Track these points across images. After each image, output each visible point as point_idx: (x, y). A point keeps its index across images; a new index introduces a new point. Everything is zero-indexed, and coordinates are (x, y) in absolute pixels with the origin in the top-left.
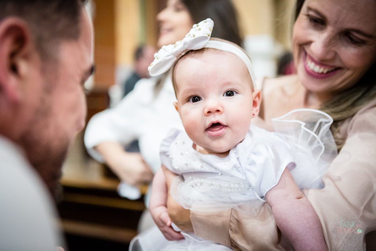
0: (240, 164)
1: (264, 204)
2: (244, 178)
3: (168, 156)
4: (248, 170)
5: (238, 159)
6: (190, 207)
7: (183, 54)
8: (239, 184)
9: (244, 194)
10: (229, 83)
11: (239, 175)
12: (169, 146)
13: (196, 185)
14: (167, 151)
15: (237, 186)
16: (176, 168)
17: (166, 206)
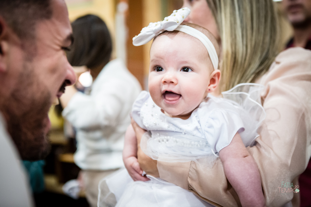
0: (200, 125)
1: (217, 159)
2: (203, 137)
3: (139, 115)
4: (207, 132)
5: (199, 122)
6: (157, 158)
7: (161, 32)
8: (199, 142)
9: (202, 150)
10: (186, 62)
11: (199, 135)
12: (140, 107)
13: (163, 141)
14: (139, 110)
15: (196, 143)
16: (146, 126)
17: (136, 157)
